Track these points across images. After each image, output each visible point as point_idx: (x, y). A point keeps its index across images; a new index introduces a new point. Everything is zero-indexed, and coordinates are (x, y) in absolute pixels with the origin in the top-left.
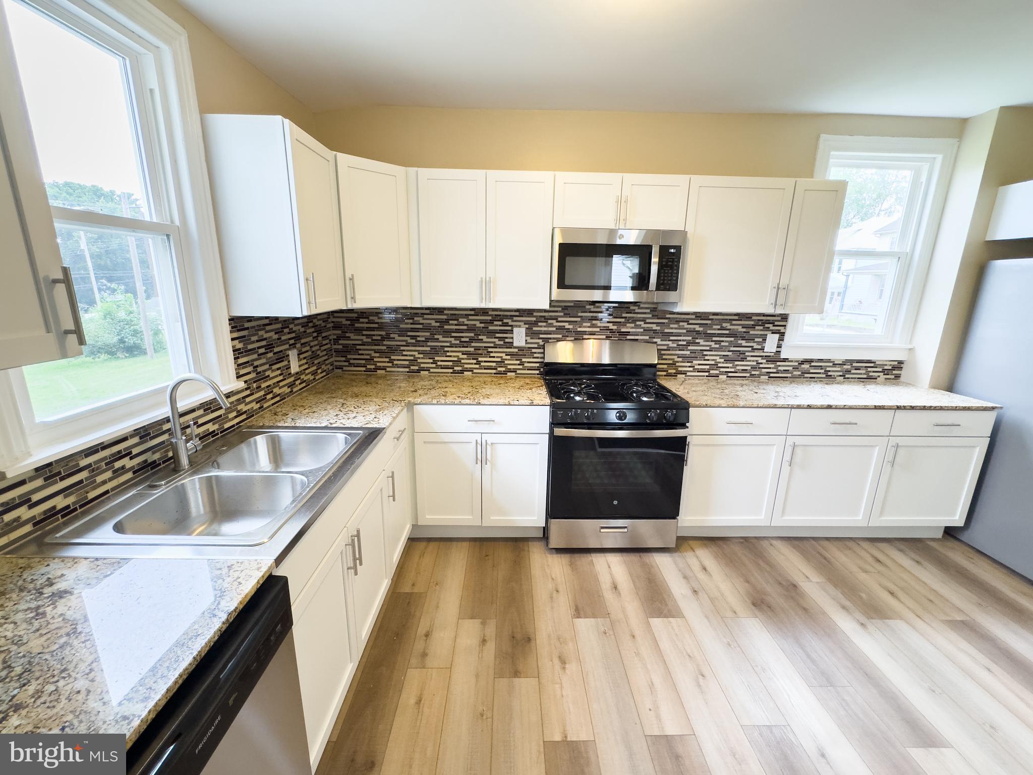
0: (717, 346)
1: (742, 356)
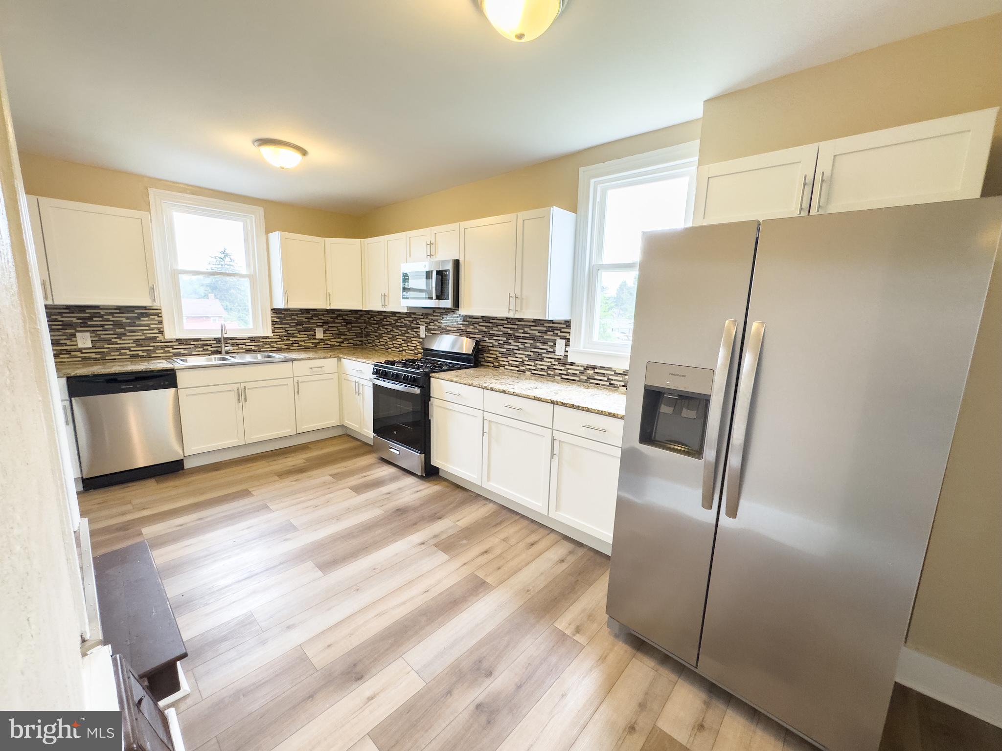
0: (522, 346)
1: (540, 357)
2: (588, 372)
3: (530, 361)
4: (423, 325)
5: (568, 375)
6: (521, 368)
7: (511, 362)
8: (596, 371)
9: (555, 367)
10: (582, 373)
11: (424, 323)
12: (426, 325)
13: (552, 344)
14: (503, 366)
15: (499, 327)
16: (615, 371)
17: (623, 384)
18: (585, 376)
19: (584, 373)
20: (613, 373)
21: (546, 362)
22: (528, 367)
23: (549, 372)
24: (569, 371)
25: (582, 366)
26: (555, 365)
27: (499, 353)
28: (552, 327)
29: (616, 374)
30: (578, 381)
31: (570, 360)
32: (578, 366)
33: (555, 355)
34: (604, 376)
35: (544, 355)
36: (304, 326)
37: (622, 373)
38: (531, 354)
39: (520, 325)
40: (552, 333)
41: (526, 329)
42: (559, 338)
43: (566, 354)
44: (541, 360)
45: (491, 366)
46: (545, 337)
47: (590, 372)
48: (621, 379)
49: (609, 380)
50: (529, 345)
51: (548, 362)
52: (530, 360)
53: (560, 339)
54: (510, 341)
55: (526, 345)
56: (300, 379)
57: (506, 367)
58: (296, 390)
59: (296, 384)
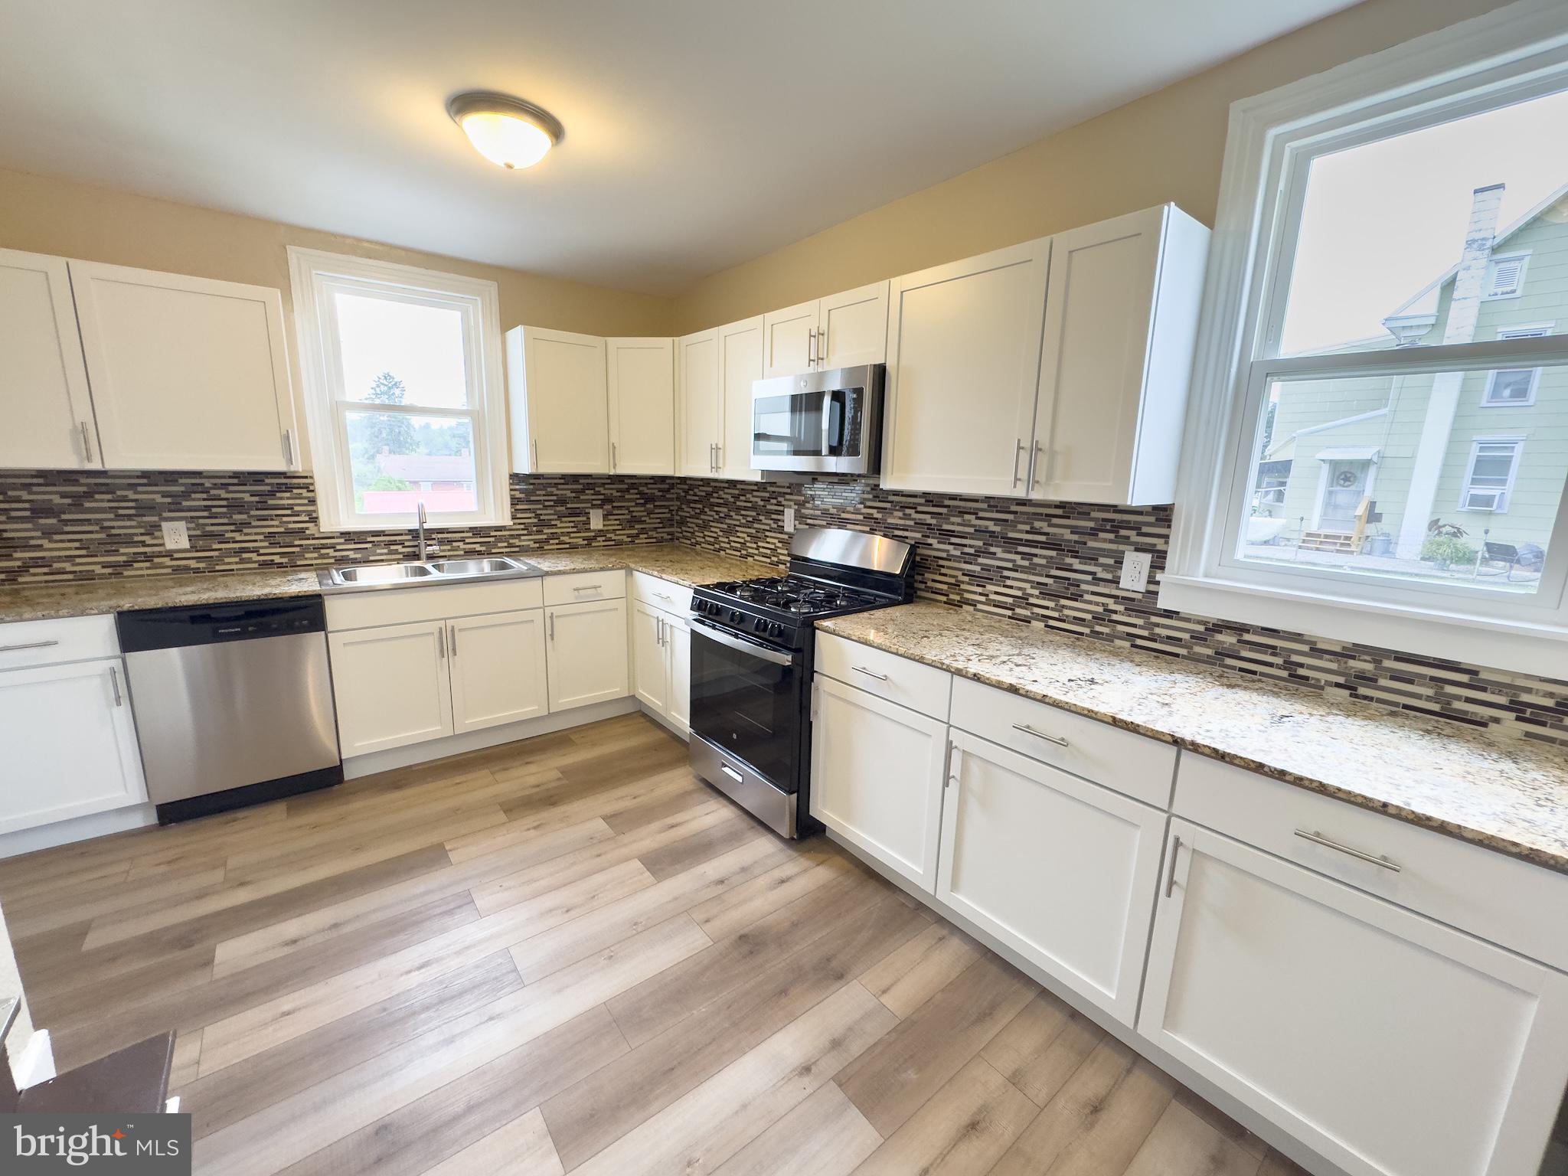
0: (1026, 563)
2: (1219, 637)
3: (1044, 599)
4: (790, 507)
5: (1155, 641)
6: (1018, 611)
7: (992, 597)
8: (1247, 637)
9: (1115, 617)
10: (1197, 637)
11: (792, 503)
12: (796, 507)
13: (1111, 561)
14: (973, 604)
15: (967, 517)
16: (1315, 643)
17: (1341, 680)
18: (1208, 647)
19: (1206, 640)
20: (1306, 648)
21: (1090, 602)
22: (1037, 610)
23: (1098, 628)
24: (1157, 630)
25: (1199, 622)
26: (1115, 612)
27: (964, 574)
28: (1113, 521)
29: (1316, 651)
30: (1184, 657)
31: (1162, 603)
32: (1187, 620)
33: (1118, 588)
34: (1274, 654)
35: (1084, 587)
36: (569, 506)
37: (1338, 649)
38: (1050, 581)
39: (1022, 513)
40: (1111, 536)
41: (1037, 524)
42: (1133, 548)
43: (1152, 588)
44: (1075, 597)
45: (940, 601)
46: (1091, 544)
47: (1228, 639)
48: (1334, 666)
49: (1289, 665)
50: (1043, 562)
51: (1097, 604)
52: (1044, 595)
53: (1137, 550)
54: (993, 549)
55: (1036, 560)
56: (556, 611)
57: (980, 606)
58: (549, 632)
59: (548, 621)
